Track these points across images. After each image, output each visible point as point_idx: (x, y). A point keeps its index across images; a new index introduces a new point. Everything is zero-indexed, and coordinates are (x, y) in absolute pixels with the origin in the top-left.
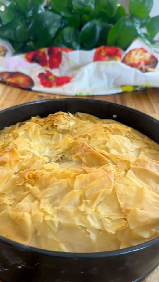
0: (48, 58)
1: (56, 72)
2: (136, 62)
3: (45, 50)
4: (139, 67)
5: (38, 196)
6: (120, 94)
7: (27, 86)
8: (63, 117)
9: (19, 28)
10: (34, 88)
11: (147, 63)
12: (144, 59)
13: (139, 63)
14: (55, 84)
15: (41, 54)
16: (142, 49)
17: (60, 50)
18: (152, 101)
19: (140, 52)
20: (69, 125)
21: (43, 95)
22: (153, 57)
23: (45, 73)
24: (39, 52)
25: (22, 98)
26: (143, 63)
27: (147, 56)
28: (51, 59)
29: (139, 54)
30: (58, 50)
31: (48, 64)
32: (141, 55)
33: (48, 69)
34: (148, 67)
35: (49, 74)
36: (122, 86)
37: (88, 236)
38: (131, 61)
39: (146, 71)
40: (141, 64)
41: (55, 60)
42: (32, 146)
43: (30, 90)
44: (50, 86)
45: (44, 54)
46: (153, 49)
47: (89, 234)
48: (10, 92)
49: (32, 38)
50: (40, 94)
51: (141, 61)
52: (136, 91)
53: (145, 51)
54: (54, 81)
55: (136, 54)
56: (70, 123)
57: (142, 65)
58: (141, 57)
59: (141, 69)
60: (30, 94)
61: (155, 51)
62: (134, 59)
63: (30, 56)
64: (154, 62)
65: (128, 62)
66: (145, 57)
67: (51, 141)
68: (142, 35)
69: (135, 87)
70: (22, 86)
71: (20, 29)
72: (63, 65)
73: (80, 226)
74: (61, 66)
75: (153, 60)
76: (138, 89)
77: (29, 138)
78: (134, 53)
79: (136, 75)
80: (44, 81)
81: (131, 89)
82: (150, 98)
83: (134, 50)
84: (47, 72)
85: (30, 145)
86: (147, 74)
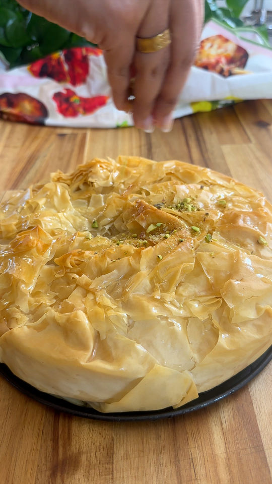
0: (66, 67)
1: (82, 91)
2: (213, 60)
3: (60, 55)
4: (218, 68)
5: (91, 287)
6: (190, 116)
7: (37, 117)
8: (101, 166)
9: (10, 22)
10: (49, 121)
11: (231, 61)
12: (225, 54)
13: (218, 62)
14: (81, 110)
15: (54, 63)
16: (220, 36)
17: (84, 52)
18: (243, 123)
19: (218, 41)
20: (112, 178)
21: (65, 131)
22: (239, 49)
23: (64, 92)
24: (51, 59)
25: (33, 141)
26: (223, 60)
27: (230, 48)
28: (72, 69)
29: (215, 46)
30: (82, 52)
31: (68, 78)
32: (219, 47)
33: (69, 86)
34: (232, 66)
35: (71, 93)
36: (193, 104)
37: (171, 327)
38: (204, 60)
39: (231, 74)
40: (221, 62)
41: (79, 70)
42: (62, 219)
43: (41, 124)
44: (74, 114)
45: (59, 62)
46: (239, 34)
47: (173, 324)
48: (12, 132)
49: (34, 39)
50: (59, 131)
51: (220, 58)
52: (217, 110)
53: (226, 40)
54: (79, 105)
55: (211, 47)
56: (112, 175)
57: (223, 65)
58: (220, 51)
59: (221, 72)
60: (44, 131)
61: (243, 39)
62: (208, 56)
63: (37, 68)
64: (242, 58)
65: (199, 62)
66: (226, 51)
67: (89, 208)
68: (219, 12)
69: (214, 102)
70: (29, 119)
71: (13, 25)
72: (93, 78)
73: (158, 316)
74: (89, 79)
75: (241, 54)
76: (219, 106)
77: (54, 207)
78: (207, 45)
79: (213, 83)
80: (64, 106)
81: (208, 108)
82: (241, 118)
83: (208, 39)
84: (68, 90)
85: (59, 218)
86: (231, 79)
